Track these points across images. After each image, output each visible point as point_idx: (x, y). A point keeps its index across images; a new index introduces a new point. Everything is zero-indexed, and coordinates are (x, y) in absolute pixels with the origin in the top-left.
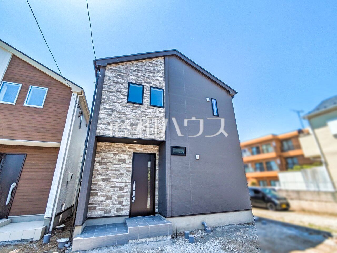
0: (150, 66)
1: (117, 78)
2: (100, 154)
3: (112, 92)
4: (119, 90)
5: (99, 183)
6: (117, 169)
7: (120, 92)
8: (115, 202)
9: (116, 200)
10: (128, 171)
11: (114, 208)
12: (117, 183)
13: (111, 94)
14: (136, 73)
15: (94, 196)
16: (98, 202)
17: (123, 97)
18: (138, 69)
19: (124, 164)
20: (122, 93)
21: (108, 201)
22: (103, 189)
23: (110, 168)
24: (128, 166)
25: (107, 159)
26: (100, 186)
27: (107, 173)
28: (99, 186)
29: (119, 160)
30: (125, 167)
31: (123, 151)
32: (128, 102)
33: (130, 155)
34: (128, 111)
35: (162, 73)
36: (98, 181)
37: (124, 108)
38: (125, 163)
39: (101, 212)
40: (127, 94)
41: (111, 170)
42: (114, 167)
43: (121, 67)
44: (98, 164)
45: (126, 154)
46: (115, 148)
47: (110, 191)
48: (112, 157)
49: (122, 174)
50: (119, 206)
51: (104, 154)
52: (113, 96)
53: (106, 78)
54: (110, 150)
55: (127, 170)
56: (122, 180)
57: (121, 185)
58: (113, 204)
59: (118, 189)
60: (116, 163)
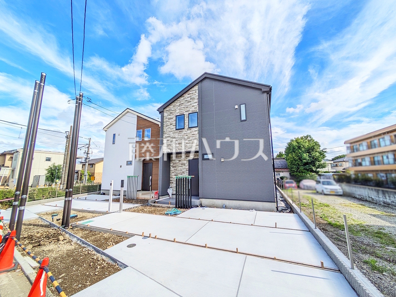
0: (188, 97)
1: (170, 115)
2: (172, 161)
3: (168, 126)
4: (171, 123)
6: (181, 169)
7: (172, 124)
10: (186, 170)
13: (167, 127)
14: (180, 107)
17: (173, 127)
18: (181, 103)
19: (184, 167)
20: (173, 125)
23: (178, 169)
24: (186, 167)
25: (176, 164)
27: (176, 172)
29: (182, 164)
30: (185, 168)
32: (176, 130)
33: (187, 161)
34: (176, 135)
35: (196, 99)
36: (172, 176)
37: (174, 134)
40: (175, 125)
41: (178, 170)
42: (179, 168)
43: (171, 107)
44: (172, 167)
45: (185, 160)
48: (178, 163)
49: (183, 172)
51: (174, 161)
52: (169, 128)
53: (165, 118)
60: (180, 166)
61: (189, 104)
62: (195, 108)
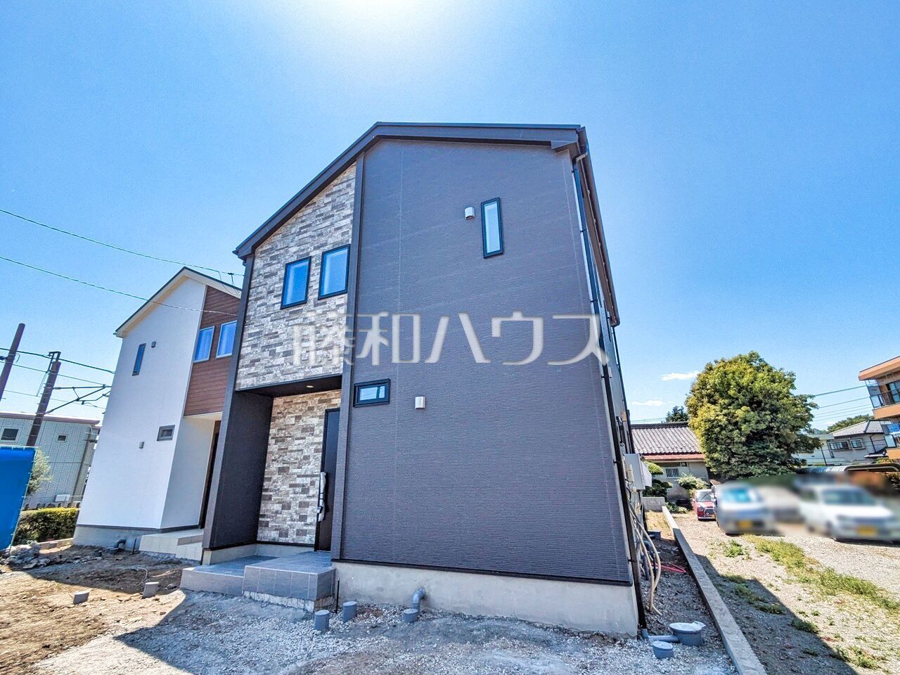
0: (326, 204)
1: (270, 265)
2: (277, 421)
3: (261, 298)
4: (271, 289)
5: (274, 478)
6: (300, 447)
7: (272, 292)
8: (295, 517)
9: (296, 512)
10: (317, 451)
11: (294, 528)
12: (299, 476)
13: (259, 302)
14: (301, 237)
15: (266, 502)
16: (272, 513)
17: (275, 301)
18: (304, 224)
19: (311, 438)
20: (275, 293)
21: (285, 514)
22: (278, 490)
23: (290, 448)
24: (317, 440)
25: (285, 429)
26: (275, 484)
27: (286, 458)
28: (273, 482)
29: (304, 430)
30: (312, 444)
31: (311, 409)
32: (283, 308)
33: (320, 417)
34: (281, 327)
35: (349, 206)
36: (272, 473)
37: (275, 323)
38: (312, 434)
39: (275, 532)
40: (281, 292)
41: (291, 451)
42: (295, 445)
43: (276, 238)
44: (274, 441)
45: (314, 415)
46: (297, 406)
47: (287, 493)
48: (293, 425)
49: (306, 458)
50: (300, 525)
51: (281, 420)
52: (262, 305)
53: (255, 274)
54: (290, 410)
55: (315, 449)
56: (306, 471)
57: (305, 482)
58: (292, 520)
59: (300, 490)
60: (299, 436)
61: (328, 223)
62: (343, 234)
